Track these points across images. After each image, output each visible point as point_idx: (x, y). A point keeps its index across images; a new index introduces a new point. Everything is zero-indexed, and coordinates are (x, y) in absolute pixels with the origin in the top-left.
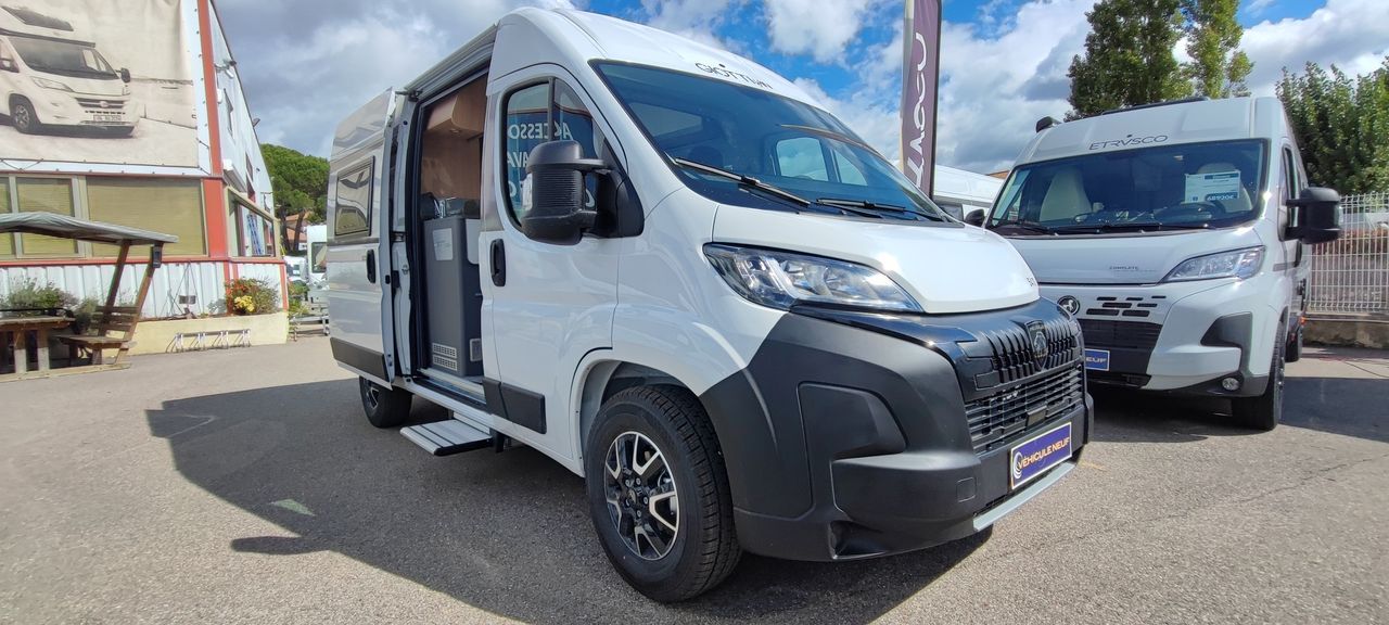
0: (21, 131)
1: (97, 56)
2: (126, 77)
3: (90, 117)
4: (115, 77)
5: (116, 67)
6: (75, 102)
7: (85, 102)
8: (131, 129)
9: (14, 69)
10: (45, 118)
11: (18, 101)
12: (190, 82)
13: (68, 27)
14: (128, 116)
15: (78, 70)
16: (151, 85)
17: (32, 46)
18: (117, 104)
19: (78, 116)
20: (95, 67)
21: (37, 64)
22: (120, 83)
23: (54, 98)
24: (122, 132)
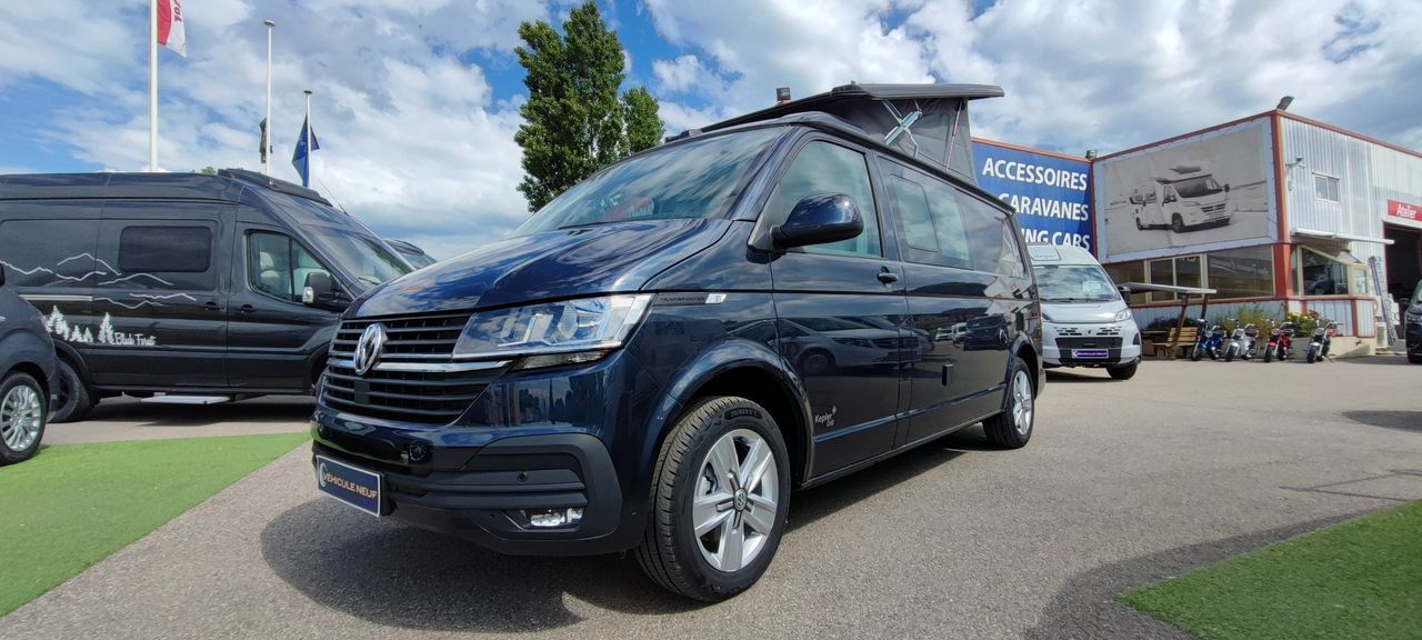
0: (1177, 232)
1: (1213, 181)
2: (1227, 188)
3: (1208, 217)
4: (1221, 190)
5: (1222, 184)
6: (1201, 211)
7: (1206, 209)
8: (1228, 219)
9: (1175, 200)
10: (1187, 222)
11: (1176, 216)
12: (1264, 182)
13: (1198, 170)
14: (1226, 213)
15: (1202, 191)
16: (1241, 190)
17: (1182, 186)
18: (1221, 207)
19: (1202, 218)
21: (1185, 194)
22: (1223, 193)
23: (1192, 212)
24: (1223, 223)
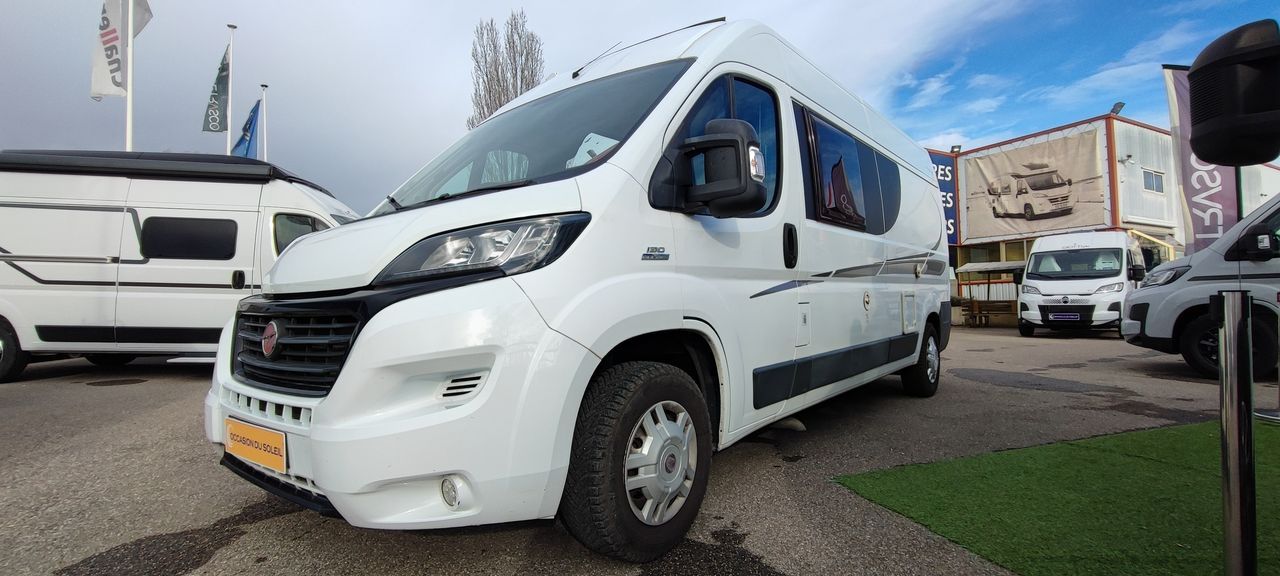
0: (1028, 220)
1: (1058, 176)
2: (1070, 183)
3: (1054, 207)
5: (1065, 179)
6: (1048, 202)
7: (1053, 200)
8: (1071, 209)
9: (1026, 193)
10: (1037, 211)
11: (1028, 206)
12: (1101, 177)
13: (1046, 166)
14: (1070, 203)
16: (1081, 184)
17: (1031, 180)
18: (1065, 198)
20: (1056, 181)
21: (1035, 188)
22: (1067, 186)
23: (1040, 203)
